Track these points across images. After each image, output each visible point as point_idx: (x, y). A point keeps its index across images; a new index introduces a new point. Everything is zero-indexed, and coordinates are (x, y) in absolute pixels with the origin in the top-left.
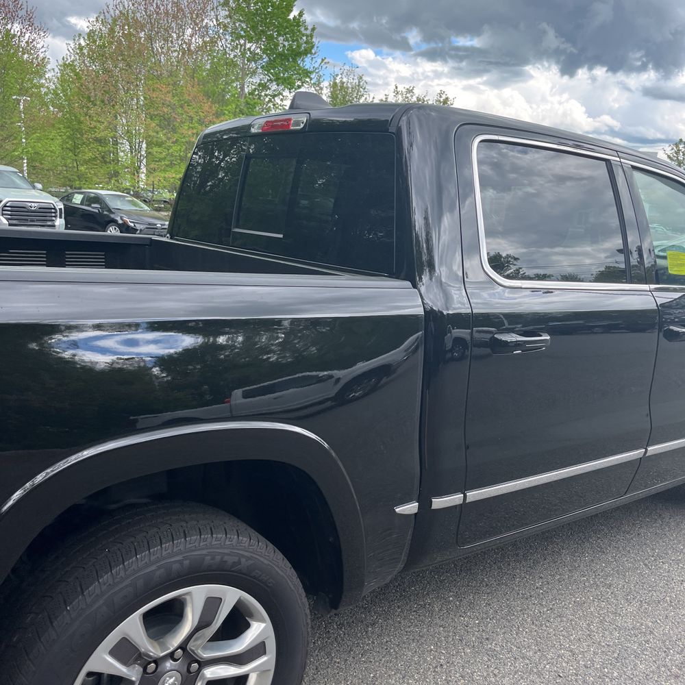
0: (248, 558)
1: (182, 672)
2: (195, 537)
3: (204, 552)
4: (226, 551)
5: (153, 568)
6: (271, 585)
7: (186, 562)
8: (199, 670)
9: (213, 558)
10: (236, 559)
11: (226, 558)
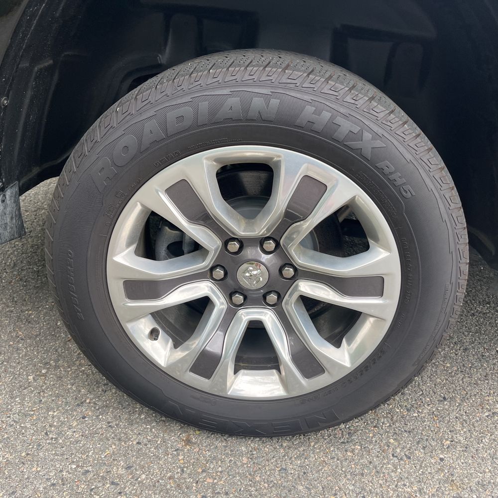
0: (376, 136)
1: (271, 269)
2: (300, 74)
3: (307, 97)
4: (342, 110)
5: (226, 91)
6: (409, 195)
7: (275, 102)
8: (294, 279)
9: (318, 112)
10: (356, 129)
11: (339, 120)
